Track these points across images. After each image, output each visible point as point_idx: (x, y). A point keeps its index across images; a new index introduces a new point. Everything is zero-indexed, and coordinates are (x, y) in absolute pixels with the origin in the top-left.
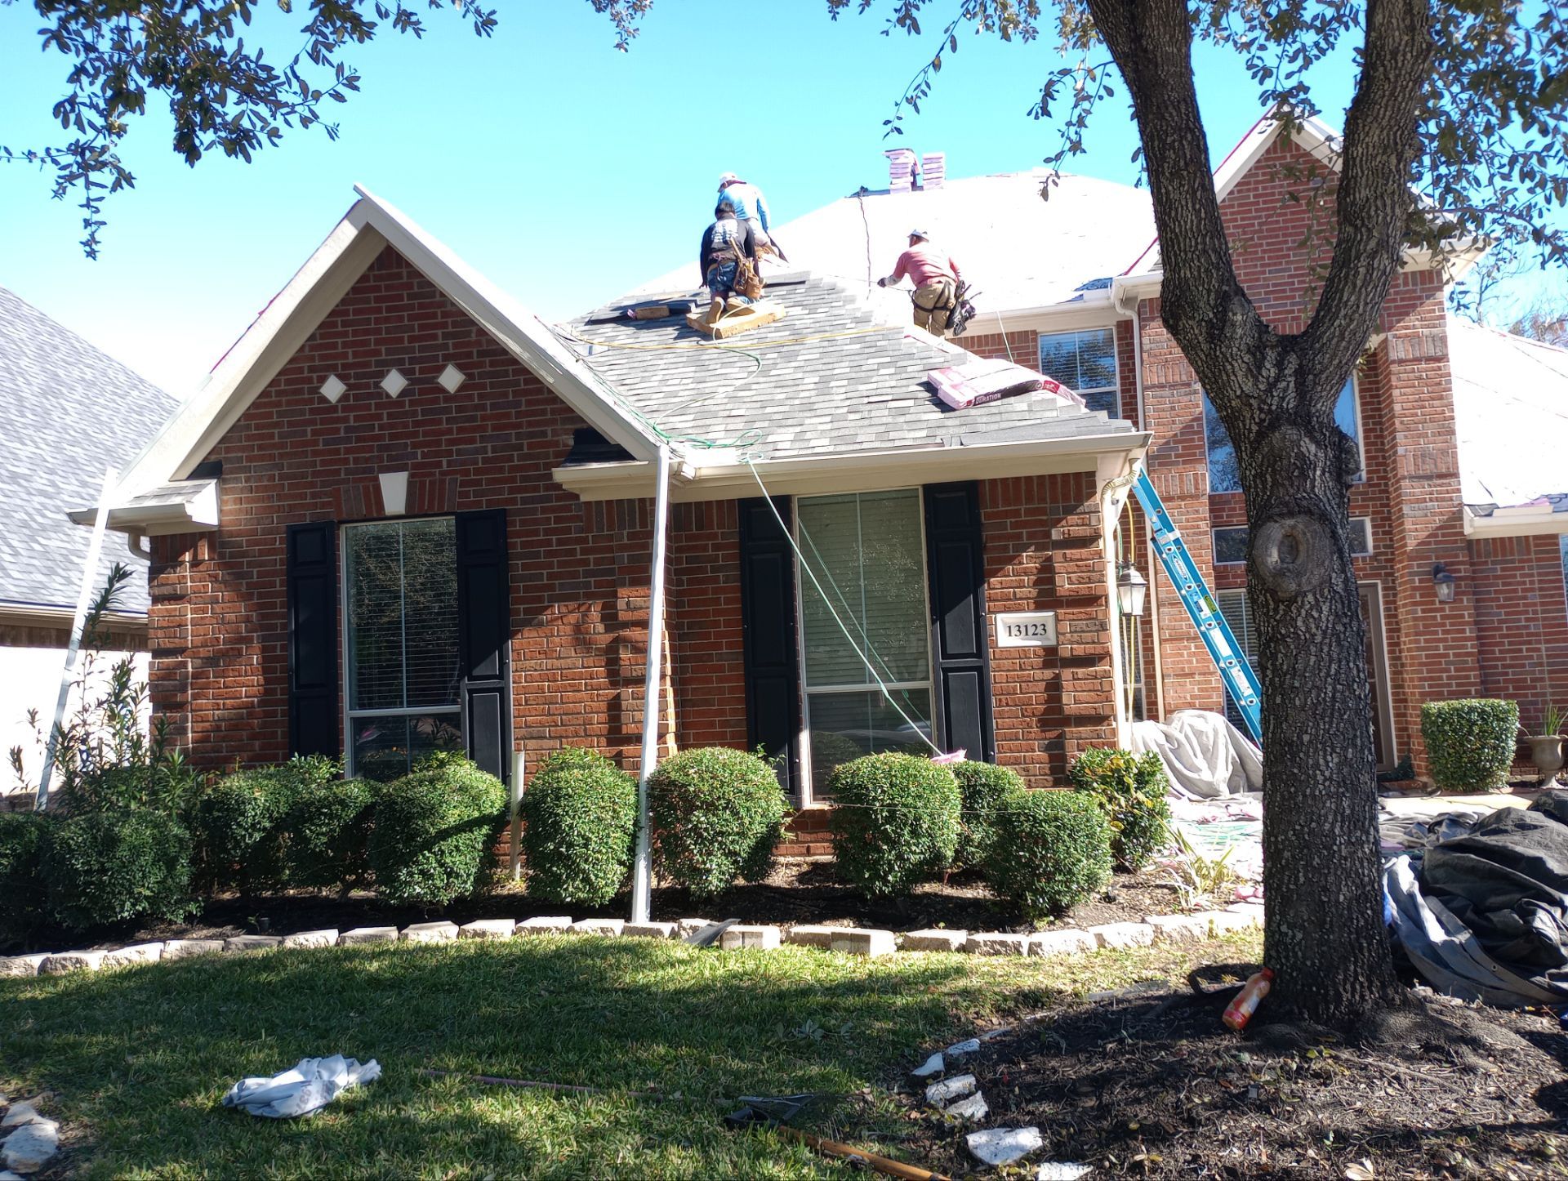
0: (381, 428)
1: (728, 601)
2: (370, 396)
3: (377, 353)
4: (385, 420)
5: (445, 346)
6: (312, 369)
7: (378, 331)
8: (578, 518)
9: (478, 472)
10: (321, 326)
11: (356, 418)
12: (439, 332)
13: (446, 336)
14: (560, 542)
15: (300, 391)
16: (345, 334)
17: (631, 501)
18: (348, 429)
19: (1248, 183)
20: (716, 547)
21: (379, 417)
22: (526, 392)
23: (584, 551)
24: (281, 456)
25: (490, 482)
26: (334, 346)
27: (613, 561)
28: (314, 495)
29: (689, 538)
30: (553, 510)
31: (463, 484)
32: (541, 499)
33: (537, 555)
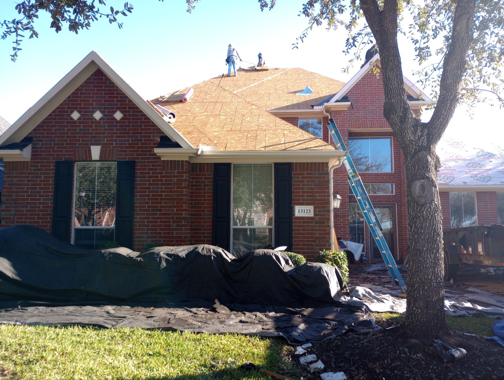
0: (92, 130)
1: (208, 196)
2: (89, 119)
3: (93, 104)
4: (94, 128)
5: (117, 105)
6: (68, 108)
7: (93, 97)
8: (160, 166)
9: (126, 147)
10: (72, 94)
11: (83, 126)
12: (115, 99)
13: (117, 101)
14: (153, 173)
15: (64, 115)
16: (81, 97)
17: (178, 161)
18: (80, 130)
19: (365, 78)
20: (206, 178)
21: (92, 126)
22: (144, 122)
23: (161, 177)
24: (55, 137)
25: (130, 151)
26: (77, 101)
27: (171, 181)
28: (66, 151)
29: (197, 175)
30: (151, 162)
31: (120, 151)
32: (148, 158)
33: (145, 177)
